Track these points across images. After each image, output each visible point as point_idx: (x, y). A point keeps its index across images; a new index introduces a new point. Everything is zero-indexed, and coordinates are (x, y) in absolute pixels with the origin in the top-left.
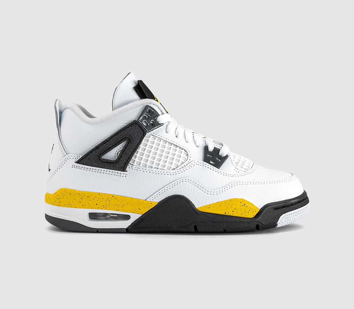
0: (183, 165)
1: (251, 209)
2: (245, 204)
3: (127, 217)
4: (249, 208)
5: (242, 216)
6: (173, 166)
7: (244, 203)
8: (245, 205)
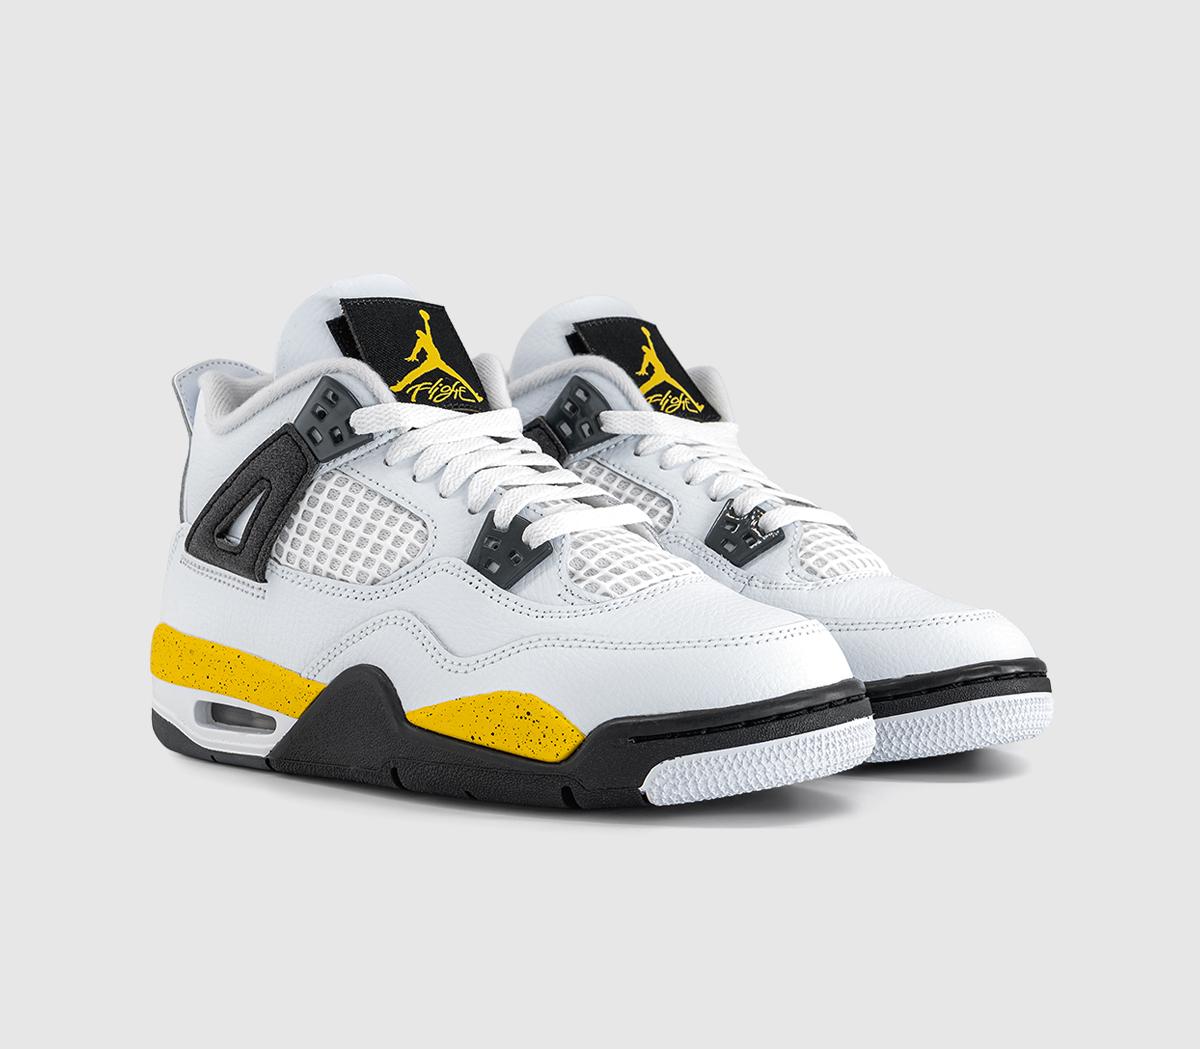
0: (403, 571)
1: (548, 732)
2: (528, 714)
3: (269, 724)
4: (543, 728)
5: (519, 752)
6: (373, 572)
7: (527, 710)
8: (528, 717)
